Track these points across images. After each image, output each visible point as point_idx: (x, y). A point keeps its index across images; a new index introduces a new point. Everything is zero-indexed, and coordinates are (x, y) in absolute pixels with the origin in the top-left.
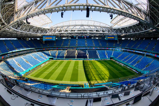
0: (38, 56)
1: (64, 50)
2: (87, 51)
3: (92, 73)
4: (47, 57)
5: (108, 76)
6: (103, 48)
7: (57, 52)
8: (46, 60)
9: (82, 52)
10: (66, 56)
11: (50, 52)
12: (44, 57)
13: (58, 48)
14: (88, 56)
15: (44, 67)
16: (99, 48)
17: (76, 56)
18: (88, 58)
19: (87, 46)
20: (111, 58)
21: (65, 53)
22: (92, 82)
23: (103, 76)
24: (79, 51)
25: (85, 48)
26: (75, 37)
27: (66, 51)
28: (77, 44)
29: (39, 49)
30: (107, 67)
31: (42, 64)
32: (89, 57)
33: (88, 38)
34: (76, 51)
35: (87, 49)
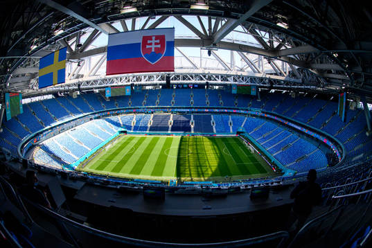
0: (98, 129)
1: (147, 113)
2: (192, 116)
3: (189, 163)
4: (114, 128)
5: (214, 170)
6: (226, 111)
7: (133, 118)
8: (113, 136)
9: (182, 118)
10: (151, 127)
11: (119, 119)
12: (109, 129)
13: (137, 110)
14: (192, 126)
15: (110, 150)
16: (217, 110)
17: (170, 126)
18: (192, 132)
19: (192, 106)
20: (238, 133)
21: (150, 120)
22: (183, 179)
23: (204, 170)
24: (178, 115)
25: (188, 110)
27: (152, 115)
28: (173, 101)
29: (98, 113)
31: (106, 145)
32: (195, 130)
33: (196, 88)
34: (172, 115)
35: (193, 112)
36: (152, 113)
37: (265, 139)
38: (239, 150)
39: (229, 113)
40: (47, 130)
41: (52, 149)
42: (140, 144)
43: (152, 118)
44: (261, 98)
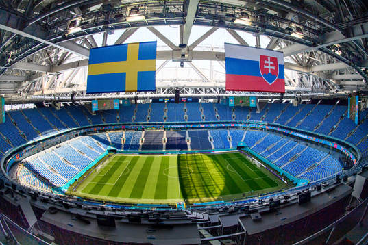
0: (84, 147)
1: (138, 130)
2: (187, 133)
3: (193, 183)
4: (102, 146)
5: (222, 188)
6: (223, 125)
7: (122, 135)
8: (102, 155)
9: (177, 135)
10: (143, 145)
11: (107, 135)
12: (97, 148)
13: (126, 127)
14: (188, 144)
15: (102, 171)
16: (213, 125)
17: (164, 144)
18: (189, 150)
19: (187, 121)
20: (239, 148)
21: (141, 137)
22: (191, 200)
23: (211, 189)
24: (171, 132)
25: (182, 126)
26: (161, 100)
27: (143, 132)
28: (165, 116)
29: (84, 128)
30: (224, 170)
31: (96, 166)
32: (192, 147)
33: (190, 101)
34: (165, 133)
35: (187, 128)
36: (143, 129)
37: (269, 152)
38: (243, 165)
39: (227, 127)
40: (30, 145)
41: (36, 167)
42: (134, 164)
43: (143, 135)
44: (260, 108)
